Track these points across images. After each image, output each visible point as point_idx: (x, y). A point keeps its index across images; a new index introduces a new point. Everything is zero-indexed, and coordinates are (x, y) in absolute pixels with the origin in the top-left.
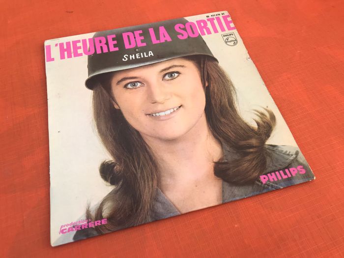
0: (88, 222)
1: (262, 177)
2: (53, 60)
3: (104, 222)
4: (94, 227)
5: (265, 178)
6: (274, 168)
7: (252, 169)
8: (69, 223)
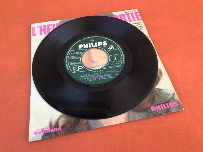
4: (53, 132)
5: (154, 108)
6: (160, 102)
7: (146, 103)
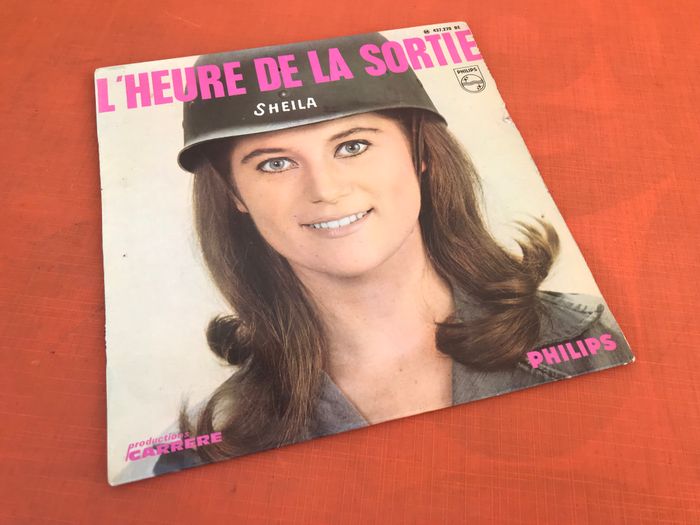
0: (184, 439)
1: (530, 356)
2: (112, 108)
3: (215, 438)
4: (194, 447)
5: (536, 357)
6: (555, 337)
7: (510, 339)
8: (145, 440)
